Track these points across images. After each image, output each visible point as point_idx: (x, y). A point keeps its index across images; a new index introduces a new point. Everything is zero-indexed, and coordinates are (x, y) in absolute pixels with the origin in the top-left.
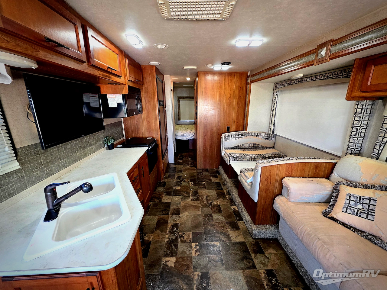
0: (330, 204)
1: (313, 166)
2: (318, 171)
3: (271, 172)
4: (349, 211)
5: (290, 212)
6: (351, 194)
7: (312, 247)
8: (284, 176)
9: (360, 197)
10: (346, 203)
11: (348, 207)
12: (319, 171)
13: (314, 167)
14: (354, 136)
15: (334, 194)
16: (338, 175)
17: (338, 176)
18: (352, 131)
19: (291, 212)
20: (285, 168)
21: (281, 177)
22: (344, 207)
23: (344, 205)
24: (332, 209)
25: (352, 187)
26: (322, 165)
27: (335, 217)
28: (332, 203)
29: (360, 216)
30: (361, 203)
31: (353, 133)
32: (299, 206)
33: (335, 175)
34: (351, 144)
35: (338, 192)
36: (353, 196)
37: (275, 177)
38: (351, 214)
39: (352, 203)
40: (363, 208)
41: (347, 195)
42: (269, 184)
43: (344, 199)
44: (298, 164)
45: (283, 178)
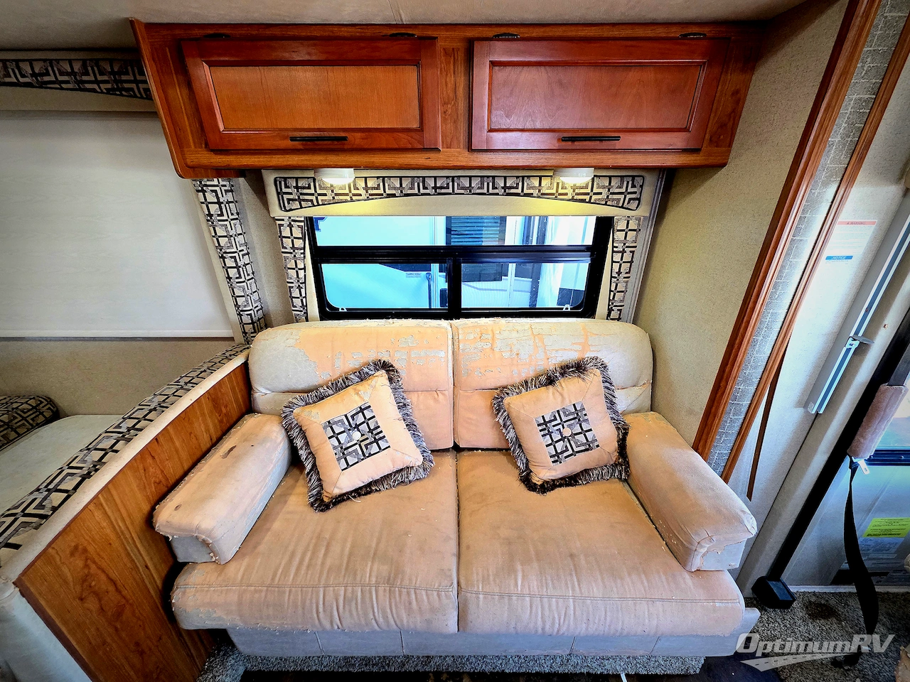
0: (307, 470)
1: (207, 406)
2: (224, 410)
3: (85, 550)
4: (351, 460)
5: (257, 596)
6: (329, 422)
7: (376, 620)
8: (146, 508)
9: (346, 416)
10: (335, 448)
11: (343, 452)
12: (226, 407)
13: (210, 405)
14: (237, 278)
15: (299, 443)
16: (270, 390)
17: (268, 392)
18: (226, 268)
19: (261, 591)
20: (132, 482)
21: (139, 518)
22: (339, 459)
23: (336, 454)
24: (319, 480)
25: (314, 402)
26: (222, 388)
27: (337, 492)
28: (308, 467)
29: (370, 455)
30: (355, 428)
31: (233, 272)
32: (262, 548)
33: (262, 394)
34: (240, 301)
35: (301, 430)
36: (336, 423)
37: (116, 544)
38: (358, 462)
39: (343, 437)
40: (362, 435)
41: (325, 428)
42: (112, 588)
43: (326, 441)
44: (169, 433)
45: (149, 520)
